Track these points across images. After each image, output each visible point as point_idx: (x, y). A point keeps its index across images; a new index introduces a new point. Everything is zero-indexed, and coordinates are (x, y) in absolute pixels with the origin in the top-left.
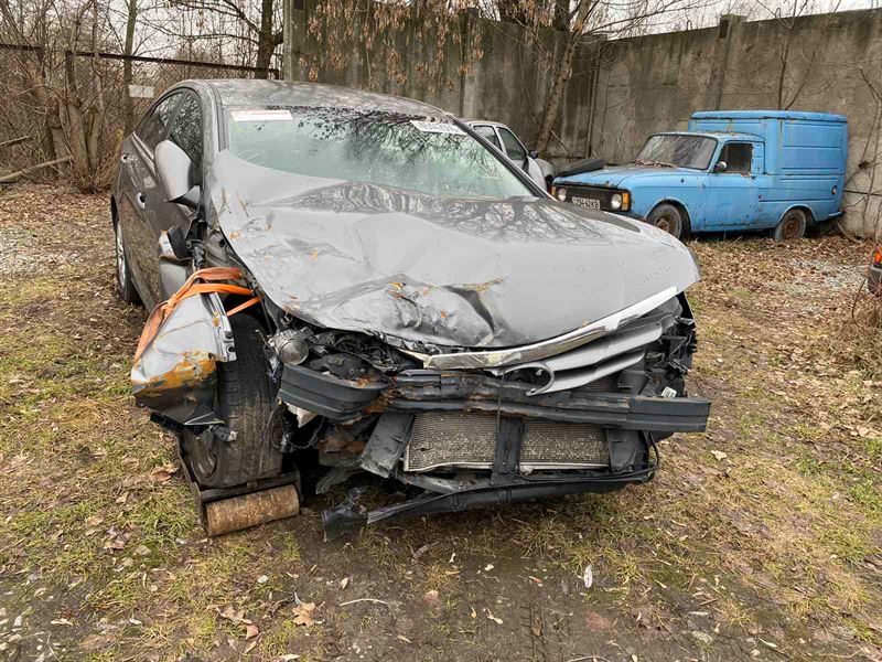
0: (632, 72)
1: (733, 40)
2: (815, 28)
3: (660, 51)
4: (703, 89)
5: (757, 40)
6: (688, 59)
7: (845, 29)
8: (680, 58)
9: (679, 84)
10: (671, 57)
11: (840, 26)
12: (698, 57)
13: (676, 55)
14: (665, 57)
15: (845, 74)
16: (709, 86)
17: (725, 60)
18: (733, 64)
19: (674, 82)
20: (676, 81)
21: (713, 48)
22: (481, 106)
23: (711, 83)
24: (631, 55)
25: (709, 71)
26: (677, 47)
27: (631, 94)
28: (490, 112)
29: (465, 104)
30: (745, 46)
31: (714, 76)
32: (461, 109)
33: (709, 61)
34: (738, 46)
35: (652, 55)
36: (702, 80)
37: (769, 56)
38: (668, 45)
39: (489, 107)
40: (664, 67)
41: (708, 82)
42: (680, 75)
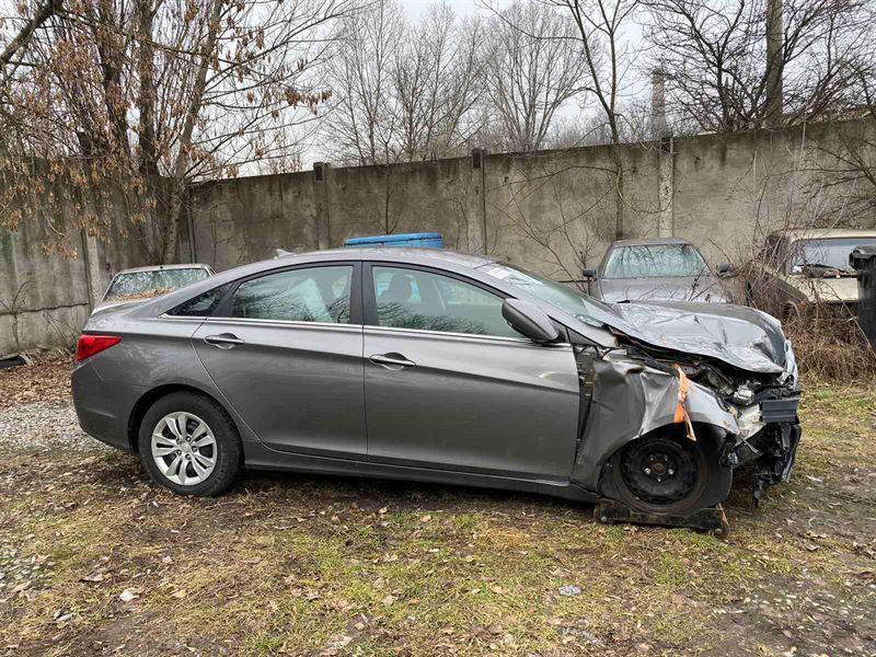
0: (233, 210)
1: (328, 182)
2: (396, 173)
3: (259, 191)
4: (310, 221)
5: (349, 181)
6: (289, 197)
7: (418, 174)
8: (281, 195)
9: (286, 216)
10: (271, 195)
11: (413, 172)
12: (298, 196)
13: (277, 193)
14: (265, 196)
15: (426, 205)
16: (316, 219)
17: (326, 197)
18: (334, 200)
19: (281, 216)
20: (282, 215)
21: (311, 188)
22: (102, 252)
23: (318, 215)
24: (228, 195)
25: (313, 206)
26: (276, 187)
27: (237, 227)
28: (111, 256)
29: (90, 250)
30: (340, 186)
31: (319, 209)
32: (85, 256)
33: (310, 198)
34: (334, 186)
35: (251, 194)
36: (308, 213)
37: (363, 193)
38: (267, 185)
39: (108, 252)
40: (267, 203)
41: (315, 214)
42: (285, 210)
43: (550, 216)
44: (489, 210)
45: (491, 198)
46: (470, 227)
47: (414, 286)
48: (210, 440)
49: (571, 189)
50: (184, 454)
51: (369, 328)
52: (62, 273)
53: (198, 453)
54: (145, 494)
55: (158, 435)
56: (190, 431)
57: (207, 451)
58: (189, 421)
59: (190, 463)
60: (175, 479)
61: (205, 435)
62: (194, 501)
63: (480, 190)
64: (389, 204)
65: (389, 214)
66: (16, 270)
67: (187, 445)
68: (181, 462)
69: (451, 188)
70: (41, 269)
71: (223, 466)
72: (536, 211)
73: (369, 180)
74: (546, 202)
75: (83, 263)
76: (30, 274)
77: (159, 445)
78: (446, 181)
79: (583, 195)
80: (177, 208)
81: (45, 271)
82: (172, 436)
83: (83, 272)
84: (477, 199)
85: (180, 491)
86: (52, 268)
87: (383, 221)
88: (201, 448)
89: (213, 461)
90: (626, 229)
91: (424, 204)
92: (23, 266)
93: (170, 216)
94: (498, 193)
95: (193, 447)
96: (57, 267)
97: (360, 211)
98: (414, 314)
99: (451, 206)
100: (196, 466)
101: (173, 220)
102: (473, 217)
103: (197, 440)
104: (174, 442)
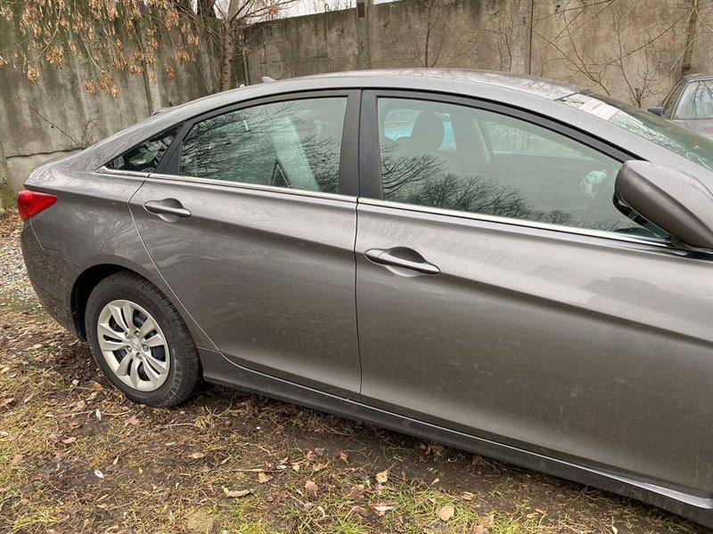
0: (282, 50)
1: (370, 19)
2: (439, 6)
3: (305, 30)
4: (352, 59)
5: (391, 18)
6: (333, 35)
7: (461, 6)
8: (325, 35)
9: (330, 55)
10: (316, 34)
12: (341, 34)
13: (322, 33)
14: (310, 35)
17: (367, 34)
18: (375, 36)
19: (325, 56)
20: (327, 54)
21: (354, 25)
22: (164, 92)
23: (360, 54)
24: (277, 35)
25: (355, 44)
26: (321, 26)
27: (285, 68)
28: (173, 95)
29: (152, 90)
30: (382, 23)
31: (361, 48)
32: (148, 96)
33: (353, 36)
34: (375, 22)
35: (297, 33)
36: (350, 52)
37: (404, 29)
38: (312, 25)
39: (170, 91)
40: (312, 43)
41: (357, 53)
42: (329, 49)
43: (604, 49)
44: (536, 43)
45: (539, 29)
46: (514, 63)
47: (448, 126)
48: (160, 339)
49: (633, 17)
50: (134, 352)
51: (367, 204)
52: (128, 111)
53: (149, 354)
54: (94, 394)
55: (104, 325)
56: (137, 325)
57: (158, 353)
58: (136, 313)
59: (141, 364)
60: (127, 380)
61: (155, 332)
62: (148, 412)
63: (528, 21)
64: (430, 40)
65: (429, 51)
66: (85, 108)
67: (136, 341)
68: (131, 361)
69: (496, 20)
70: (108, 107)
71: (177, 375)
72: (590, 43)
73: (410, 14)
74: (602, 33)
75: (147, 103)
76: (98, 112)
77: (107, 338)
78: (491, 12)
79: (646, 23)
80: (230, 49)
81: (113, 110)
82: (119, 329)
83: (147, 110)
84: (525, 30)
85: (132, 398)
86: (118, 107)
87: (423, 58)
88: (151, 348)
89: (165, 365)
90: (694, 62)
91: (465, 38)
92: (91, 104)
93: (225, 57)
94: (547, 23)
95: (143, 345)
96: (123, 105)
97: (401, 48)
98: (446, 173)
99: (495, 39)
100: (147, 369)
101: (227, 61)
102: (517, 51)
103: (147, 337)
104: (121, 335)
